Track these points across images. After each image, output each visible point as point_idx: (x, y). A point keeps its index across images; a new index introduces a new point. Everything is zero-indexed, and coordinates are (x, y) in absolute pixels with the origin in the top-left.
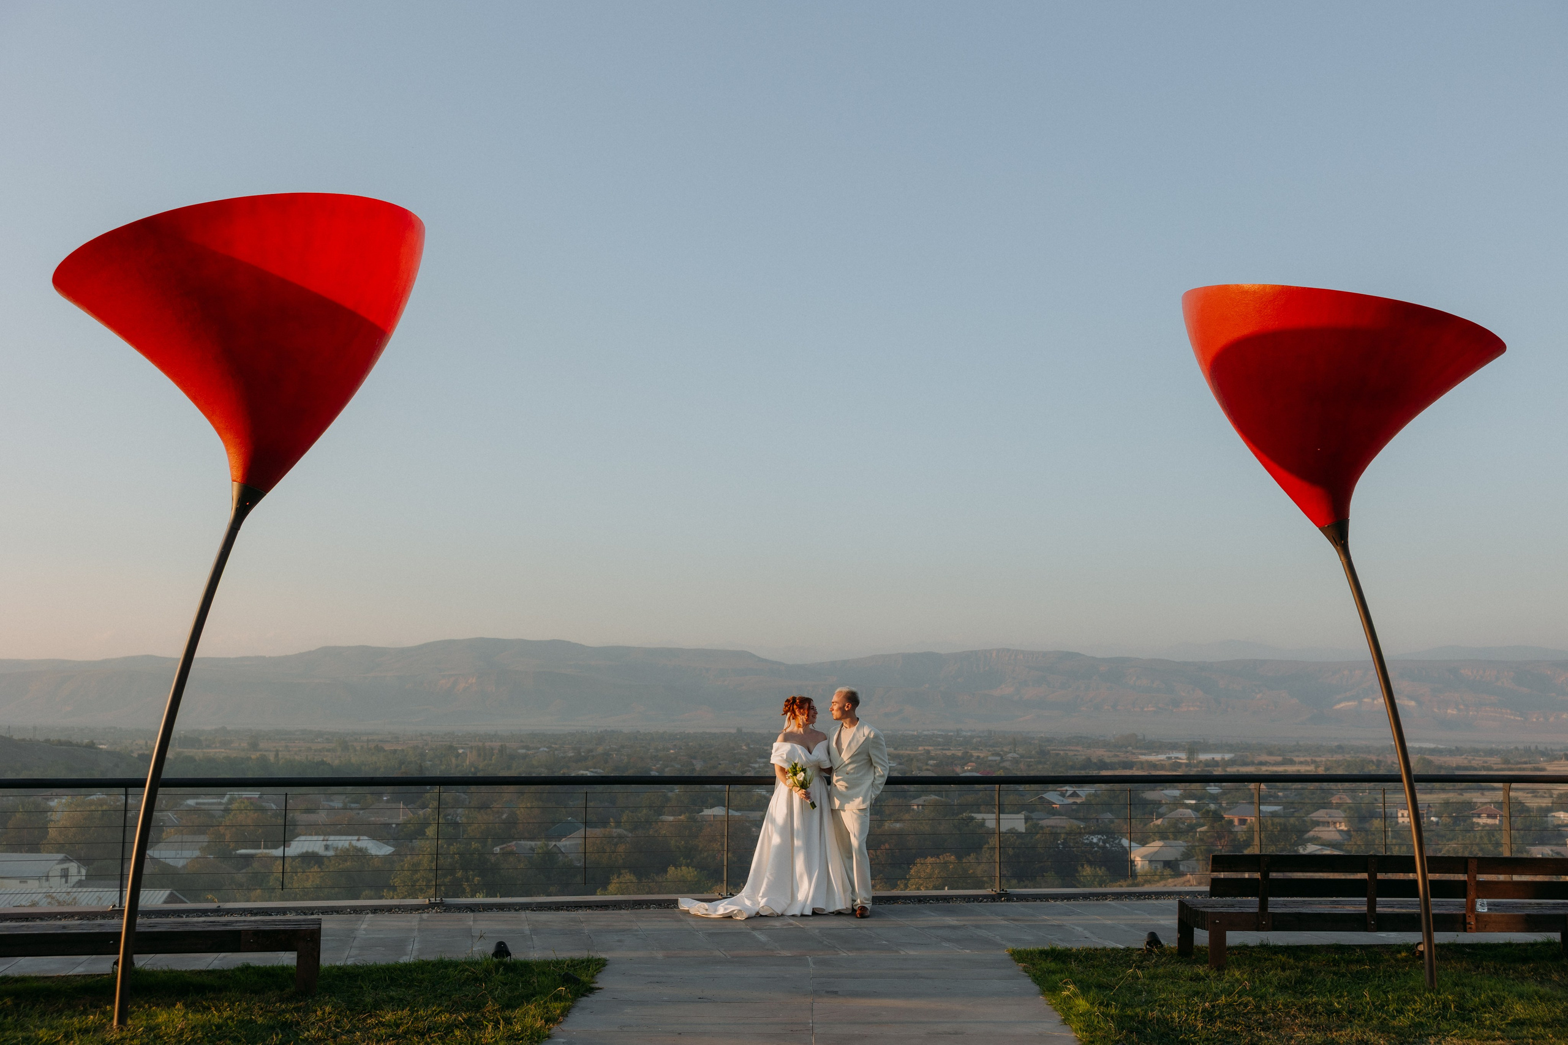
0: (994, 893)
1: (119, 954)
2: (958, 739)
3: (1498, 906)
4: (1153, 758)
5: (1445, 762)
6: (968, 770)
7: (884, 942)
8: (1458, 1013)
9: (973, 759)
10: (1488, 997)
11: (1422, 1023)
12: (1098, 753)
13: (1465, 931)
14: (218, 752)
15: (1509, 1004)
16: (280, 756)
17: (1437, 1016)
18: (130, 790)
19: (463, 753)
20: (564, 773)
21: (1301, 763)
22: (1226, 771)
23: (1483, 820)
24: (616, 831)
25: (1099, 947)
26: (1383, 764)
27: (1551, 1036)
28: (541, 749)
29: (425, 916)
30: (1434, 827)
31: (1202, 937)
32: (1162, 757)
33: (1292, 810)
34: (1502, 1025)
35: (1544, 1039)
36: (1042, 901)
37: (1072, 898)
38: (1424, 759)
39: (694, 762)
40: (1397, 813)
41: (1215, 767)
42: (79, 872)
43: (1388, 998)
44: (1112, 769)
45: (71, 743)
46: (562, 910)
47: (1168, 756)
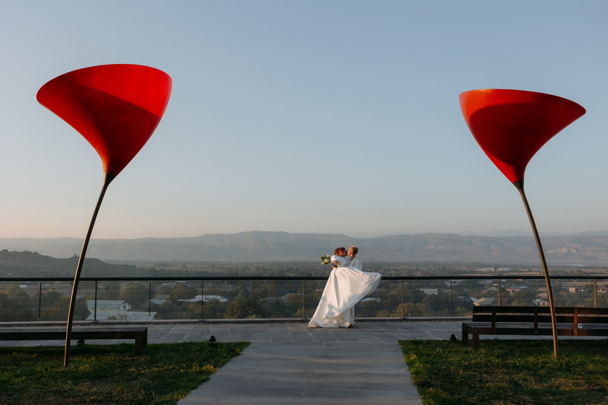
0: (401, 318)
1: (66, 339)
2: (415, 263)
3: (587, 326)
4: (482, 270)
5: (587, 271)
6: (418, 274)
7: (354, 337)
8: (566, 368)
9: (420, 270)
10: (579, 362)
11: (551, 372)
12: (463, 268)
13: (573, 335)
14: (173, 268)
15: (587, 365)
16: (193, 270)
17: (557, 369)
18: (98, 281)
19: (251, 268)
20: (283, 275)
21: (535, 271)
22: (508, 274)
23: (601, 291)
24: (299, 294)
25: (433, 339)
26: (564, 272)
27: (602, 378)
28: (276, 267)
29: (197, 325)
30: (582, 294)
31: (470, 336)
32: (486, 269)
33: (531, 288)
34: (583, 373)
35: (599, 379)
36: (418, 322)
37: (430, 321)
38: (579, 270)
39: (326, 271)
40: (569, 289)
41: (504, 273)
42: (129, 306)
43: (539, 361)
44: (468, 274)
45: (127, 265)
46: (245, 323)
47: (488, 269)
